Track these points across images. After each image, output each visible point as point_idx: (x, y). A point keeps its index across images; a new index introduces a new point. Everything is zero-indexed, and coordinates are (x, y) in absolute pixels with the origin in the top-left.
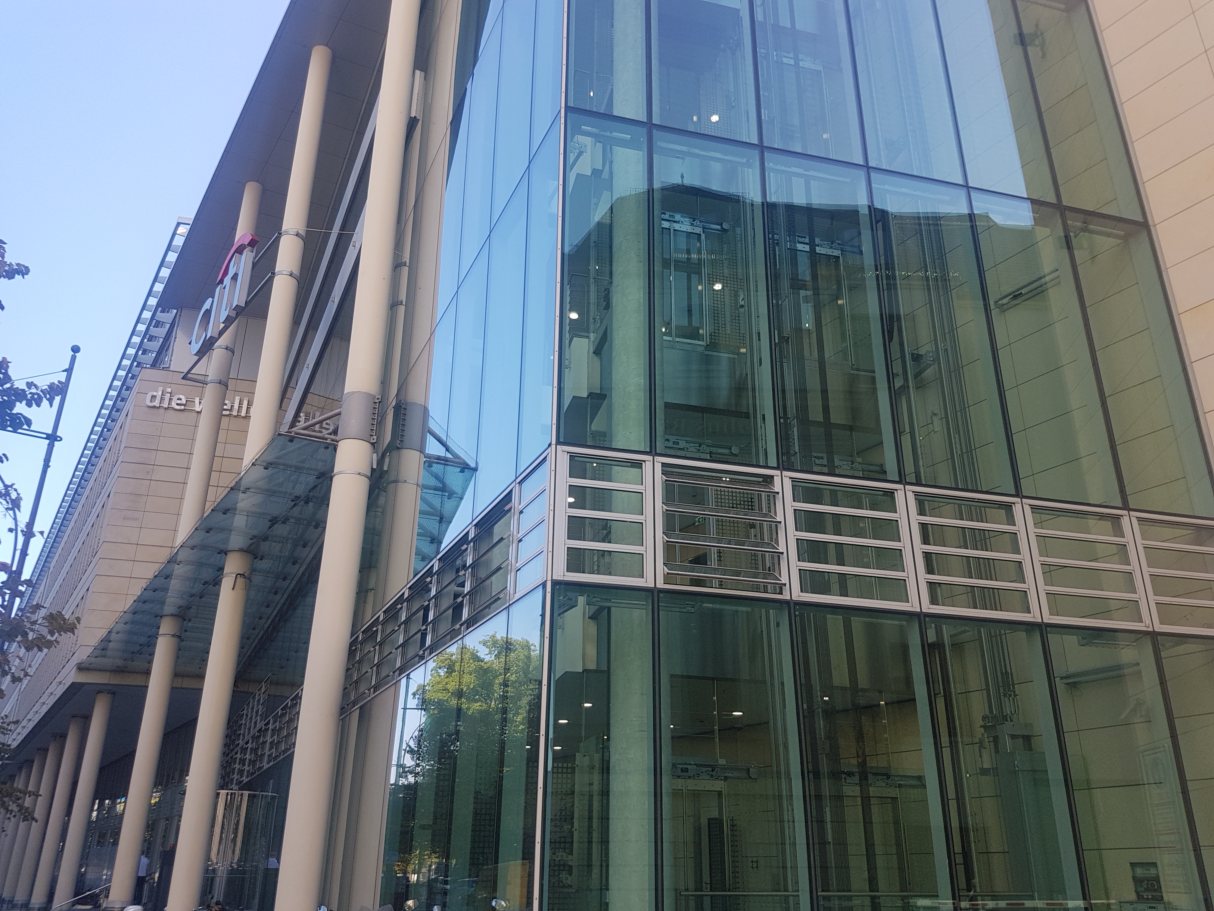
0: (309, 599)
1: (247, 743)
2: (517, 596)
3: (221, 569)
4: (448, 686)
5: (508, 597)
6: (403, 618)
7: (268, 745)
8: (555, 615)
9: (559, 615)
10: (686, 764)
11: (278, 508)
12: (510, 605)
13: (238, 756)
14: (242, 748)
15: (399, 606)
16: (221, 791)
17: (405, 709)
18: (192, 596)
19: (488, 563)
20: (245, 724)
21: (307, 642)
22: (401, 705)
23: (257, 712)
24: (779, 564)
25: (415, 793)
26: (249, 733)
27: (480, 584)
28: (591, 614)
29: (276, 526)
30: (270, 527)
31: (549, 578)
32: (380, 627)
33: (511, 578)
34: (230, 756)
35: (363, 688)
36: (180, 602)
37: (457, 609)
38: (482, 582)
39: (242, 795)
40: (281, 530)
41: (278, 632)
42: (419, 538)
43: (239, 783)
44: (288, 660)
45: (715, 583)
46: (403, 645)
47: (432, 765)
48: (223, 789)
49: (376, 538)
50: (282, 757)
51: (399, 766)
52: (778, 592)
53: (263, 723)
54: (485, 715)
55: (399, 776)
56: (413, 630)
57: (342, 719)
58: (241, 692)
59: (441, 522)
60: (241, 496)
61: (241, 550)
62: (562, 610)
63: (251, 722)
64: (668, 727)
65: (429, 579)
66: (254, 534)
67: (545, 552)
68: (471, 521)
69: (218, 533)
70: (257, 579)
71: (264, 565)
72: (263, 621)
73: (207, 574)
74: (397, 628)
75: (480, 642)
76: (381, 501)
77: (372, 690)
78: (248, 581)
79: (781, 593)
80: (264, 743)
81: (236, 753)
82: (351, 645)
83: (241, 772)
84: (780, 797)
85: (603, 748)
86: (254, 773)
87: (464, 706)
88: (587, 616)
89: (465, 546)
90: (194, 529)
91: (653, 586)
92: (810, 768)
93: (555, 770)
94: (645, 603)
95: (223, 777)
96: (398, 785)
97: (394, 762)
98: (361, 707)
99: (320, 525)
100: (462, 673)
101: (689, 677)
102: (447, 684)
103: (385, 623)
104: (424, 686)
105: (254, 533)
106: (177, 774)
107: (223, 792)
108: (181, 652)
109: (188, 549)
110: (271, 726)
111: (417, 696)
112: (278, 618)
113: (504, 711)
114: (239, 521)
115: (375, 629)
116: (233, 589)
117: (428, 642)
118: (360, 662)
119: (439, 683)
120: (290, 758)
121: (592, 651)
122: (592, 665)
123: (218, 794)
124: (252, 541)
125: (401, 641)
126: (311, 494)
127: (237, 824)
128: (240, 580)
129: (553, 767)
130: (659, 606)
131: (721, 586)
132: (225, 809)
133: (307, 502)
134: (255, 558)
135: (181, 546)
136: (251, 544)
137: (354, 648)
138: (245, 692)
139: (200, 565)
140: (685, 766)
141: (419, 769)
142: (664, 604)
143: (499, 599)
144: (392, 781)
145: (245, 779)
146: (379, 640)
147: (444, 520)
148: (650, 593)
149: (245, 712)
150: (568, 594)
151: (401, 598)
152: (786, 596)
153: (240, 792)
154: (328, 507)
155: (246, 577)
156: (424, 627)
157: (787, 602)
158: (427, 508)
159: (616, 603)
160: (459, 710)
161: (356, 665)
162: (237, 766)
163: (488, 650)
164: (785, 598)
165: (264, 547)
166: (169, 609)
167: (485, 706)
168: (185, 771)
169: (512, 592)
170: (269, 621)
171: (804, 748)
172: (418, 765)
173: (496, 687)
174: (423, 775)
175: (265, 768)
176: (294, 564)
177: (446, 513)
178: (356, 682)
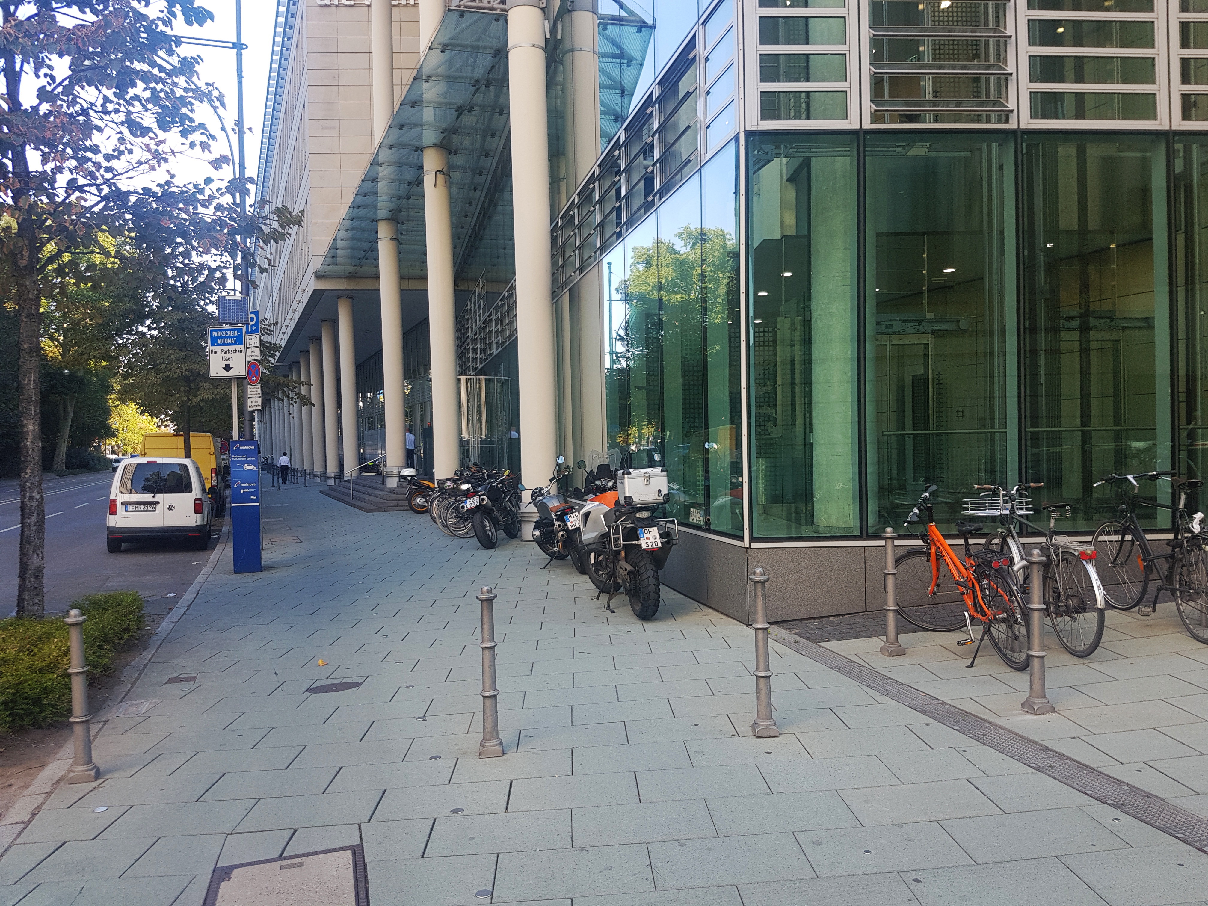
0: (506, 195)
1: (476, 334)
2: (708, 156)
3: (421, 167)
4: (648, 280)
5: (699, 159)
6: (597, 198)
7: (494, 334)
8: (751, 173)
9: (755, 173)
10: (890, 321)
11: (461, 96)
12: (701, 167)
13: (470, 346)
14: (472, 340)
15: (592, 186)
16: (461, 377)
17: (610, 300)
18: (400, 198)
19: (675, 126)
20: (471, 318)
21: (512, 239)
22: (606, 297)
23: (479, 306)
24: (1007, 88)
25: (629, 375)
26: (476, 325)
27: (668, 149)
28: (788, 176)
29: (462, 116)
30: (458, 118)
31: (742, 129)
32: (576, 210)
33: (701, 137)
34: (463, 347)
35: (569, 272)
36: (392, 206)
37: (649, 181)
38: (670, 147)
39: (479, 379)
40: (468, 120)
41: (484, 229)
42: (602, 116)
43: (475, 369)
44: (498, 258)
45: (930, 117)
46: (600, 225)
47: (641, 350)
48: (462, 375)
49: (560, 121)
50: (508, 343)
51: (612, 352)
52: (1003, 121)
53: (486, 315)
54: (685, 305)
55: (613, 362)
56: (608, 209)
57: (555, 302)
58: (461, 290)
59: (622, 95)
60: (425, 86)
61: (435, 146)
62: (757, 168)
63: (476, 316)
64: (873, 290)
65: (617, 153)
66: (444, 127)
67: (736, 101)
68: (653, 79)
69: (411, 128)
70: (456, 176)
71: (459, 160)
72: (469, 219)
73: (409, 174)
74: (592, 209)
75: (675, 235)
76: (560, 78)
77: (578, 272)
78: (447, 177)
79: (1007, 122)
80: (491, 332)
81: (468, 344)
82: (552, 231)
83: (475, 360)
84: (991, 354)
85: (804, 308)
86: (487, 359)
87: (665, 298)
88: (785, 179)
89: (650, 109)
90: (388, 127)
91: (859, 127)
92: (1027, 325)
93: (757, 344)
94: (849, 149)
95: (461, 366)
96: (613, 369)
97: (607, 349)
98: (570, 290)
99: (504, 110)
100: (660, 267)
101: (897, 234)
102: (646, 277)
103: (580, 206)
104: (625, 281)
105: (444, 125)
106: (421, 370)
107: (463, 378)
108: (401, 256)
109: (387, 149)
110: (493, 317)
111: (620, 291)
112: (482, 215)
113: (704, 301)
114: (428, 114)
115: (571, 213)
116: (435, 186)
117: (624, 219)
118: (563, 246)
119: (638, 277)
120: (515, 343)
121: (790, 219)
122: (791, 231)
123: (459, 380)
124: (444, 135)
125: (598, 221)
126: (490, 76)
127: (480, 407)
128: (440, 177)
129: (755, 342)
130: (864, 151)
131: (936, 121)
132: (468, 395)
133: (487, 86)
134: (450, 153)
135: (380, 147)
136: (444, 138)
137: (555, 234)
138: (464, 291)
139: (401, 164)
140: (890, 323)
141: (629, 355)
142: (870, 149)
143: (690, 161)
144: (607, 365)
145: (480, 366)
146: (577, 223)
147: (625, 93)
148: (855, 136)
149: (469, 307)
150: (763, 146)
151: (592, 178)
152: (1013, 125)
153: (478, 377)
154: (508, 89)
155: (446, 172)
156: (618, 204)
157: (1013, 132)
158: (607, 81)
159: (816, 152)
160: (660, 300)
161: (560, 251)
162: (471, 355)
163: (683, 242)
164: (1011, 127)
165: (456, 140)
166: (382, 213)
167: (685, 297)
168: (427, 366)
169: (702, 153)
170: (475, 219)
171: (1022, 306)
172: (628, 351)
173: (695, 278)
174: (634, 359)
175: (495, 354)
176: (487, 156)
177: (627, 84)
178: (562, 266)
